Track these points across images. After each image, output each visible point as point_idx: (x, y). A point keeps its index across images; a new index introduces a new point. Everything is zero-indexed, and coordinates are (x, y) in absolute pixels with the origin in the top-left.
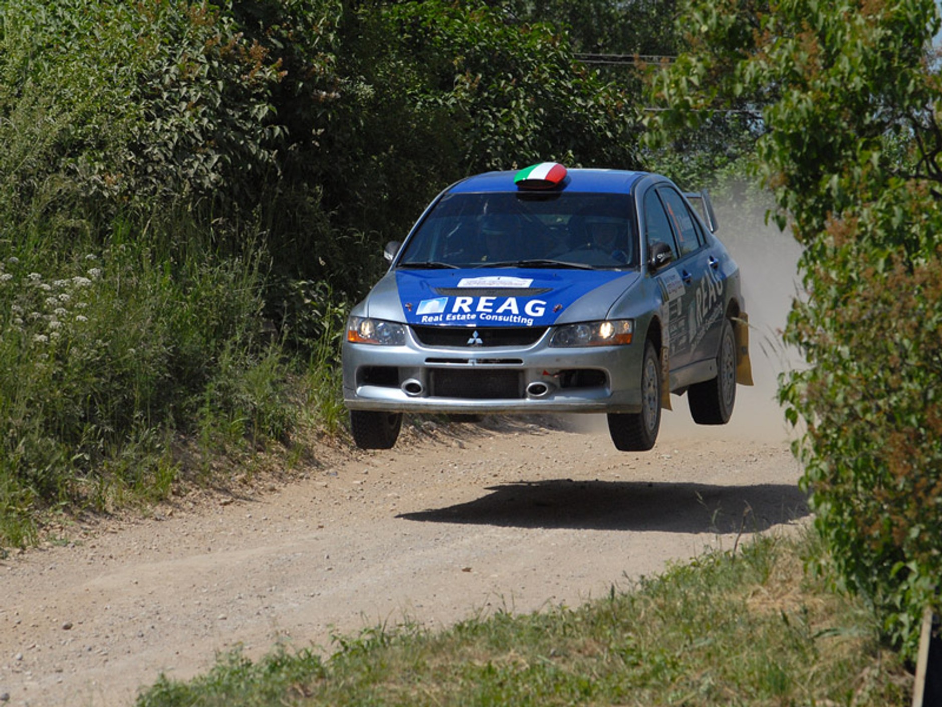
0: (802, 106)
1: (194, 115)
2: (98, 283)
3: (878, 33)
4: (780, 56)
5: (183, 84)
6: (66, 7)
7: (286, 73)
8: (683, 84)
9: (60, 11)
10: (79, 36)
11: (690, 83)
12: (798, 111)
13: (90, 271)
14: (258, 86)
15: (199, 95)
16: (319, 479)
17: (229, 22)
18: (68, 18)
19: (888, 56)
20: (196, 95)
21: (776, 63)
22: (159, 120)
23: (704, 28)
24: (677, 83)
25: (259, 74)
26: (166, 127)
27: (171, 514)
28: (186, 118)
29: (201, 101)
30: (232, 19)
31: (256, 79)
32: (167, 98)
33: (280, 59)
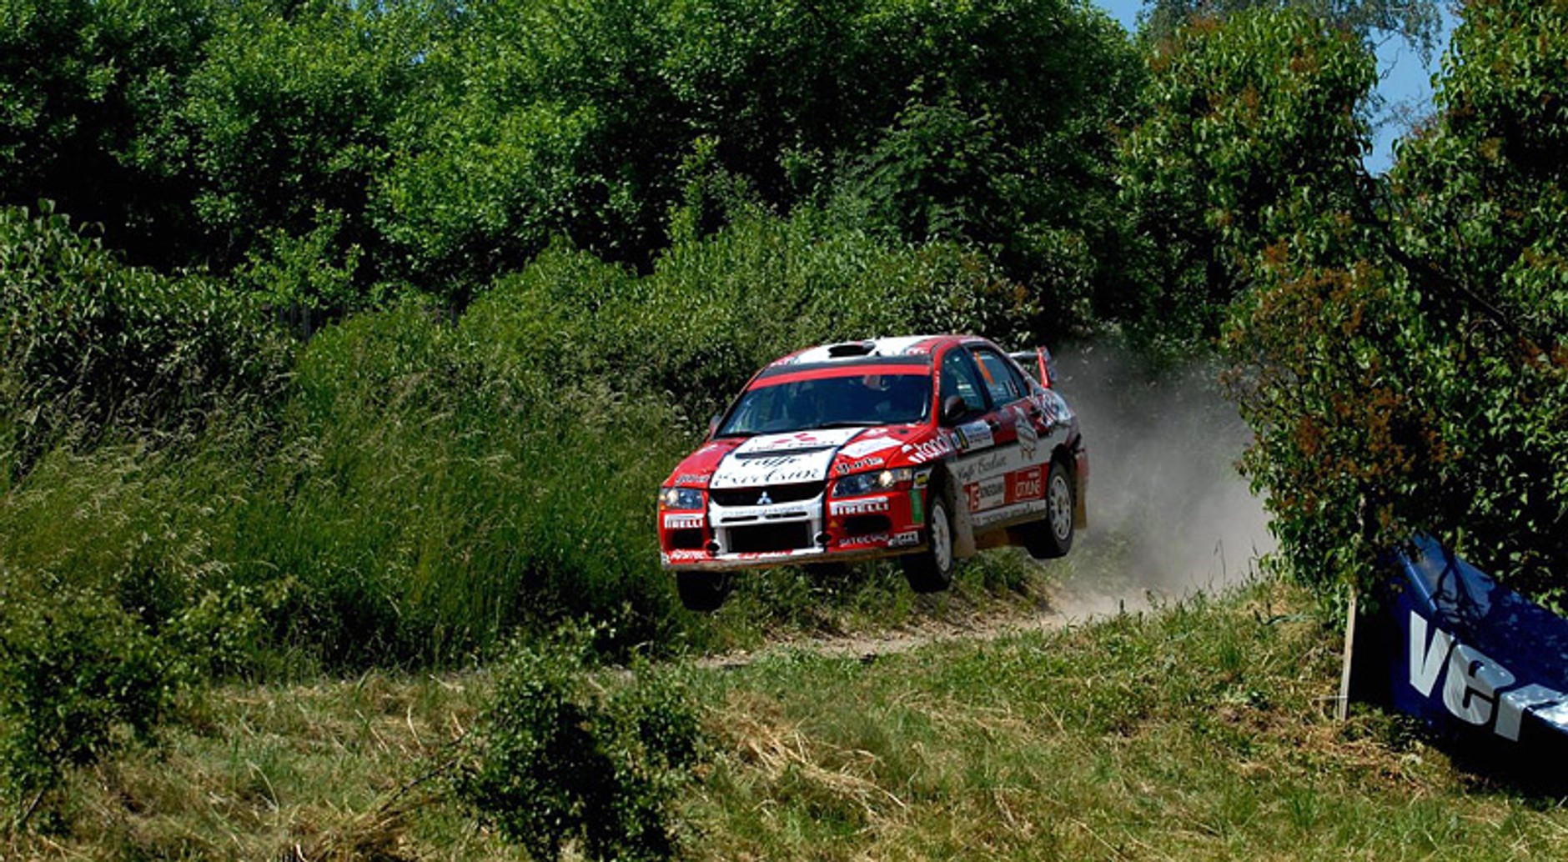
0: (1241, 151)
3: (1307, 87)
4: (1228, 113)
8: (1149, 144)
11: (1155, 144)
12: (1238, 155)
19: (1315, 105)
21: (1226, 119)
23: (1168, 97)
24: (1145, 143)
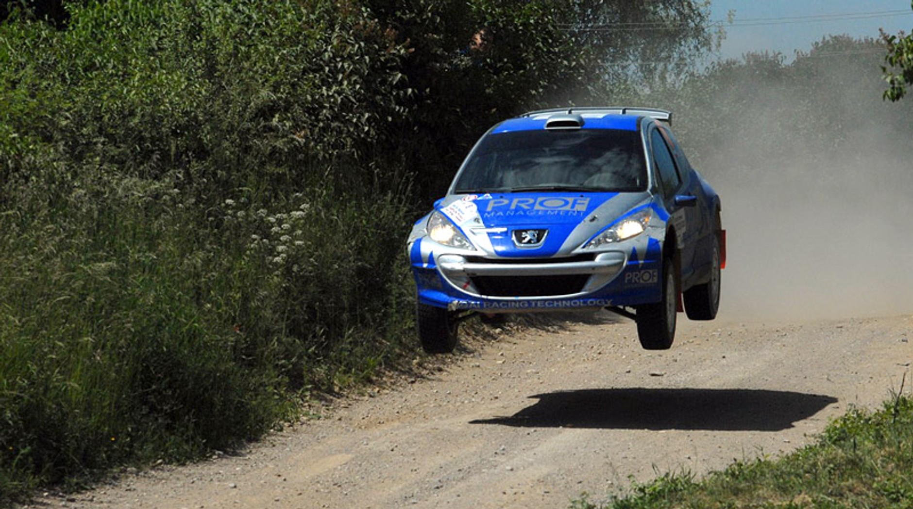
1: (349, 84)
2: (309, 215)
5: (338, 59)
6: (244, 4)
7: (413, 50)
9: (240, 7)
10: (257, 26)
13: (302, 207)
14: (393, 60)
15: (351, 67)
16: (470, 361)
17: (367, 11)
18: (247, 12)
20: (349, 68)
22: (324, 88)
25: (393, 51)
26: (331, 94)
27: (378, 392)
28: (344, 87)
29: (352, 73)
30: (369, 10)
31: (390, 54)
32: (329, 71)
33: (409, 40)
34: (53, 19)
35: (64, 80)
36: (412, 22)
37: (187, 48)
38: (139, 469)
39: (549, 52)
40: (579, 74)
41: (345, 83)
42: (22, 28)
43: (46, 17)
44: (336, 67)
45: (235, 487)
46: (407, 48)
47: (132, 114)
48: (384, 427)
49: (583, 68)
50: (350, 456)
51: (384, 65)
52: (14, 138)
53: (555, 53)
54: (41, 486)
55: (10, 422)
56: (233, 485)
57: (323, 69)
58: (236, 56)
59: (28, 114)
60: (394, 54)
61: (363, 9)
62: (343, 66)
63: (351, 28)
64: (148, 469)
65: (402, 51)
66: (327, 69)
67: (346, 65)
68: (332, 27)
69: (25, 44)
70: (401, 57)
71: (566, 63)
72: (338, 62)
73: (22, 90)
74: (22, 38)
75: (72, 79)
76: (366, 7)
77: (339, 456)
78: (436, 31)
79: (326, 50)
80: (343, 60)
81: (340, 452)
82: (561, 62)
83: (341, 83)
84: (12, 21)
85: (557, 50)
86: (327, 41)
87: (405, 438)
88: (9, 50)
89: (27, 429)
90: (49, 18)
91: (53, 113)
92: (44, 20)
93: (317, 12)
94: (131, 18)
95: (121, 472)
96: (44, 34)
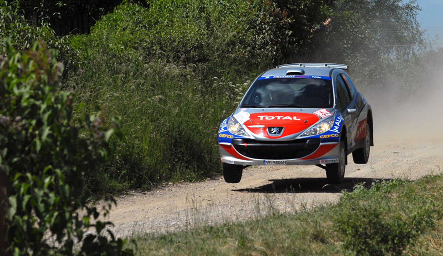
1: (268, 35)
7: (295, 20)
10: (228, 9)
14: (286, 25)
15: (269, 27)
18: (224, 3)
22: (257, 36)
26: (259, 38)
28: (266, 36)
29: (269, 30)
32: (259, 29)
34: (141, 3)
35: (145, 27)
36: (295, 10)
37: (198, 16)
38: (174, 183)
39: (353, 31)
40: (366, 41)
41: (266, 34)
42: (128, 6)
43: (139, 2)
44: (262, 27)
45: (214, 190)
46: (292, 19)
47: (174, 41)
48: (280, 171)
49: (367, 38)
50: (264, 180)
51: (282, 27)
52: (122, 49)
53: (355, 32)
54: (131, 188)
55: (118, 161)
56: (213, 189)
57: (256, 27)
58: (219, 21)
59: (130, 41)
60: (286, 22)
61: (274, 3)
62: (265, 27)
63: (268, 11)
64: (177, 183)
65: (290, 21)
66: (258, 27)
67: (266, 26)
68: (260, 10)
69: (129, 13)
70: (289, 23)
71: (360, 36)
72: (263, 25)
73: (127, 31)
74: (128, 11)
75: (149, 28)
76: (275, 3)
77: (259, 180)
78: (305, 14)
79: (258, 20)
80: (265, 24)
81: (260, 179)
82: (358, 36)
83: (264, 34)
84: (124, 4)
85: (356, 30)
86: (258, 16)
87: (288, 174)
88: (123, 16)
89: (126, 164)
90: (140, 2)
91: (140, 41)
92: (138, 3)
93: (254, 4)
94: (175, 4)
95: (166, 184)
96: (137, 9)
